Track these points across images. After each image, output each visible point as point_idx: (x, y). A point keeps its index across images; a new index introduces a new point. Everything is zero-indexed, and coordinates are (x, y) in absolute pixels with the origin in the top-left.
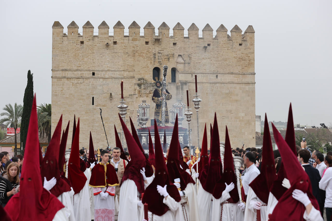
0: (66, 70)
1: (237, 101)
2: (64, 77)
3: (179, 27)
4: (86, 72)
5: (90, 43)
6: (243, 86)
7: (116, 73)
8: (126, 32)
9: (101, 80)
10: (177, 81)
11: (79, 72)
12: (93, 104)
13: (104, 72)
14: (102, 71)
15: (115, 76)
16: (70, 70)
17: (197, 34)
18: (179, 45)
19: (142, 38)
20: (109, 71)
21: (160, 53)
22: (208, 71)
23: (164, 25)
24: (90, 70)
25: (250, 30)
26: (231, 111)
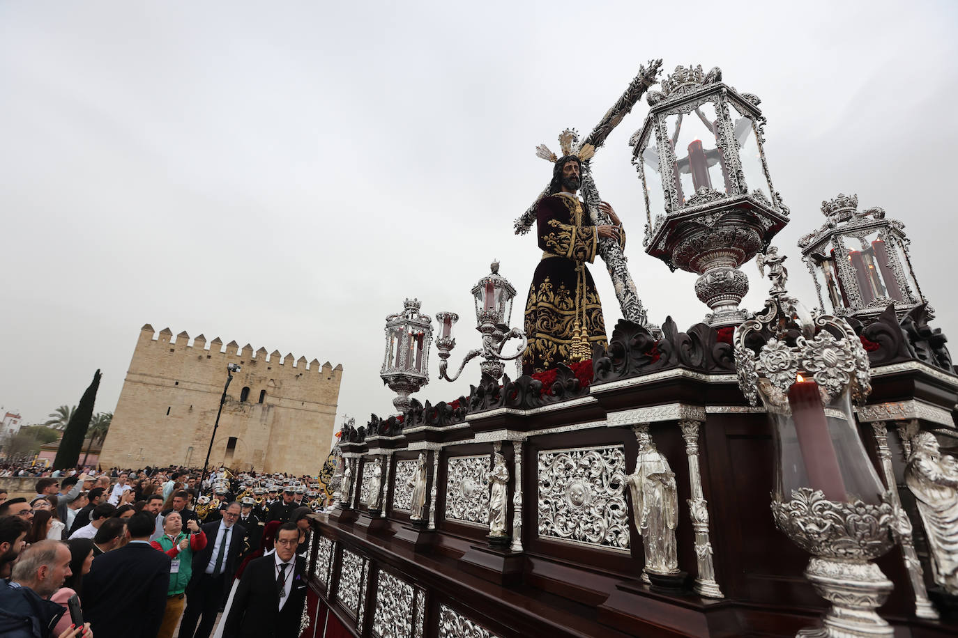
0: (145, 375)
1: (317, 428)
2: (141, 382)
3: (276, 354)
4: (168, 381)
5: (181, 352)
6: (325, 415)
7: (202, 386)
8: (224, 349)
9: (184, 390)
10: (264, 402)
11: (160, 380)
12: (168, 414)
13: (189, 384)
14: (188, 382)
15: (202, 389)
16: (150, 376)
17: (292, 363)
18: (273, 370)
19: (238, 358)
20: (195, 382)
21: (252, 374)
22: (295, 398)
23: (263, 349)
24: (173, 379)
25: (340, 368)
26: (310, 437)
